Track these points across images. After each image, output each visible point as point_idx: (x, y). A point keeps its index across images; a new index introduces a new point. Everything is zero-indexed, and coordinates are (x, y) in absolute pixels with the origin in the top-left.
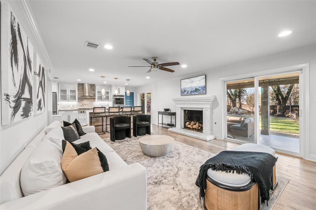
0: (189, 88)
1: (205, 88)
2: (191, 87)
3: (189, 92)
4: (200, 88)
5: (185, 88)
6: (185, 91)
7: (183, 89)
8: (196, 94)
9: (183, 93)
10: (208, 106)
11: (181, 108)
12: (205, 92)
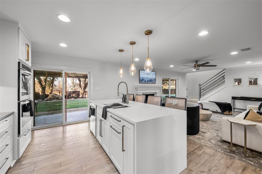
0: (146, 78)
1: (155, 79)
3: (146, 81)
5: (143, 77)
6: (143, 80)
7: (141, 78)
8: (150, 83)
9: (141, 81)
10: (159, 91)
11: (142, 93)
12: (155, 82)
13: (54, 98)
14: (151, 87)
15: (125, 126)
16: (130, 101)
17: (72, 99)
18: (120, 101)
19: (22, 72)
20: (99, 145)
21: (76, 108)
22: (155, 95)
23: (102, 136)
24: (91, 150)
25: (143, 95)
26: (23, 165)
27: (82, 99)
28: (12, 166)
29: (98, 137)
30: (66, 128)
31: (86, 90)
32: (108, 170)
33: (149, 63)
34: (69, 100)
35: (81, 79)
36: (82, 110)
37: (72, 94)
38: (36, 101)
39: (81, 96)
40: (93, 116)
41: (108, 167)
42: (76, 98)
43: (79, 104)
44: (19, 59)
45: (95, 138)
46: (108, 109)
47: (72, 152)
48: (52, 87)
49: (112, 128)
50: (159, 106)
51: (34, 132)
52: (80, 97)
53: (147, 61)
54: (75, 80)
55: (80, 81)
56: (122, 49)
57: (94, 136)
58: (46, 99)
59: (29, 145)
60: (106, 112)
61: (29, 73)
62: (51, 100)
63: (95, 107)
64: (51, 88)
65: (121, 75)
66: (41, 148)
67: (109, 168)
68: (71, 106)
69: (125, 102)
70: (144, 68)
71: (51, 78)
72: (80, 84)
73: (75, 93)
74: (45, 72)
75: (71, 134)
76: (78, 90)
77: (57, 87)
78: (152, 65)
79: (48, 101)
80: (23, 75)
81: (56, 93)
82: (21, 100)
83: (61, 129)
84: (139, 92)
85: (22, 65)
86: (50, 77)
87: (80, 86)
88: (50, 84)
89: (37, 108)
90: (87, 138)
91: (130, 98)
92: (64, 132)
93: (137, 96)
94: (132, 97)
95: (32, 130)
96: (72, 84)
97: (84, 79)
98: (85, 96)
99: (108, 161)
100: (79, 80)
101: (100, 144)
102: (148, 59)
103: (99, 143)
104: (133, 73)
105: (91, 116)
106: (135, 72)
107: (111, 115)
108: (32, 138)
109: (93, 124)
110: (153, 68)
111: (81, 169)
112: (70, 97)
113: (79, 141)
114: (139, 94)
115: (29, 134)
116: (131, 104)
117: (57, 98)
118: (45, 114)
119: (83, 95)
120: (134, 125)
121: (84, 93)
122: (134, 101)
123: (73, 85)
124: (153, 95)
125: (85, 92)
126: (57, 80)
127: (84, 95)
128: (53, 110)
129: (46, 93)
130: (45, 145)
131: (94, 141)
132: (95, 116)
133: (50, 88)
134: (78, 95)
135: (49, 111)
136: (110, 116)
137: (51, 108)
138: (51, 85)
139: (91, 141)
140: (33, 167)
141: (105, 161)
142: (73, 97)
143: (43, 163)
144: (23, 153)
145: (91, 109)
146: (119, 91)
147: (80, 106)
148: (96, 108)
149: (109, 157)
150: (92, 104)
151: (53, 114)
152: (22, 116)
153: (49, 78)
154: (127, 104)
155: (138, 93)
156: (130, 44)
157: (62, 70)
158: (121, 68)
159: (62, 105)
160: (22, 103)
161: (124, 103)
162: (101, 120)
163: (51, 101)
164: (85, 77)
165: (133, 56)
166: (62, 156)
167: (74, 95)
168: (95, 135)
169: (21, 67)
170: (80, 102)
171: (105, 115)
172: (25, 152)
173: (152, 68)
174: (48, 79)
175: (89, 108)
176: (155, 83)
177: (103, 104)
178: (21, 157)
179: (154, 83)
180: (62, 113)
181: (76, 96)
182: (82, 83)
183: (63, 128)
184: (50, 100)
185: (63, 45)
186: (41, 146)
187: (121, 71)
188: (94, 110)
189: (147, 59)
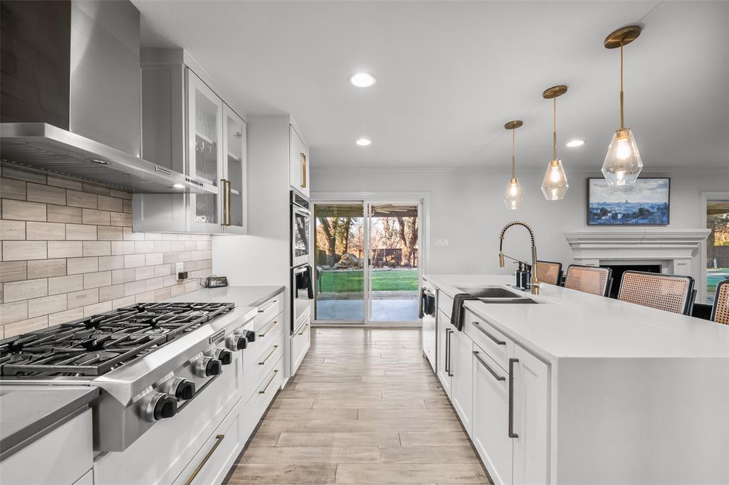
2: (627, 203)
3: (620, 216)
4: (653, 207)
5: (605, 204)
6: (604, 212)
7: (595, 206)
8: (641, 222)
9: (595, 216)
10: (688, 254)
11: (600, 261)
12: (665, 219)
13: (349, 264)
14: (643, 239)
15: (517, 361)
16: (542, 285)
17: (386, 268)
18: (507, 281)
19: (295, 210)
20: (445, 397)
21: (392, 290)
22: (664, 270)
23: (452, 375)
24: (423, 402)
25: (601, 266)
26: (298, 391)
27: (406, 269)
28: (283, 387)
29: (442, 375)
30: (370, 334)
31: (416, 247)
32: (467, 476)
33: (624, 150)
34: (379, 269)
35: (404, 218)
36: (406, 297)
37: (386, 256)
38: (319, 269)
39: (404, 260)
40: (429, 315)
41: (467, 468)
42: (393, 266)
43: (400, 281)
44: (291, 186)
45: (435, 375)
46: (467, 303)
47: (380, 393)
48: (346, 239)
49: (478, 358)
50: (678, 312)
51: (315, 331)
52: (402, 264)
53: (616, 144)
54: (390, 223)
55: (402, 224)
56: (515, 119)
57: (432, 369)
58: (336, 265)
59: (306, 355)
60: (462, 310)
61: (306, 210)
62: (345, 268)
63: (434, 292)
64: (344, 242)
65: (514, 203)
66: (325, 367)
67: (471, 470)
68: (382, 284)
69: (524, 285)
70: (602, 170)
71: (345, 220)
72: (403, 230)
73: (392, 254)
74: (333, 207)
75: (381, 351)
76: (398, 247)
77: (355, 239)
78: (637, 155)
79: (340, 270)
80: (297, 215)
81: (354, 253)
82: (294, 266)
83: (359, 334)
84: (583, 255)
85: (296, 195)
86: (343, 217)
87: (403, 238)
88: (343, 233)
89: (322, 283)
90: (414, 371)
91: (549, 274)
92: (366, 344)
93: (575, 271)
94: (553, 272)
95: (311, 327)
96: (384, 231)
97: (412, 218)
98: (414, 263)
99: (466, 448)
100: (399, 221)
101: (447, 395)
102: (619, 136)
103: (444, 391)
104: (554, 192)
105: (425, 314)
106: (564, 186)
107: (477, 319)
108: (313, 342)
109: (429, 337)
110: (643, 167)
111: (397, 442)
112: (380, 262)
113: (397, 373)
114: (584, 263)
115: (307, 332)
116: (547, 294)
117: (356, 265)
118: (333, 298)
119: (409, 260)
120: (549, 364)
121: (410, 255)
122: (563, 285)
123: (388, 236)
124: (655, 269)
125: (414, 251)
126: (355, 223)
127: (412, 261)
128: (349, 291)
129: (336, 253)
130: (332, 363)
131: (431, 383)
132: (434, 316)
133: (342, 240)
134: (398, 258)
135: (340, 291)
136: (473, 323)
137: (344, 284)
138: (345, 235)
139: (425, 380)
140: (311, 401)
141: (460, 446)
142: (386, 264)
143: (327, 400)
144: (299, 369)
145: (424, 296)
146: (504, 252)
147: (400, 287)
148: (435, 296)
149: (469, 439)
150: (427, 285)
151: (346, 298)
152: (297, 297)
153: (342, 219)
154: (533, 292)
155: (580, 259)
156: (545, 97)
157: (363, 201)
158: (514, 180)
159: (363, 280)
160: (296, 271)
161: (523, 290)
162: (448, 331)
163: (345, 270)
164: (413, 212)
165: (555, 134)
166: (361, 397)
167: (389, 258)
168: (434, 368)
169: (294, 201)
170: (401, 277)
171: (459, 319)
172: (300, 366)
173: (640, 165)
174: (340, 222)
175: (419, 293)
176: (663, 224)
177: (455, 286)
178: (295, 375)
179: (658, 222)
180: (363, 299)
181: (393, 261)
182: (406, 228)
183: (366, 334)
184: (343, 268)
185: (364, 142)
186: (327, 363)
187: (514, 190)
188: (432, 299)
189: (615, 135)
